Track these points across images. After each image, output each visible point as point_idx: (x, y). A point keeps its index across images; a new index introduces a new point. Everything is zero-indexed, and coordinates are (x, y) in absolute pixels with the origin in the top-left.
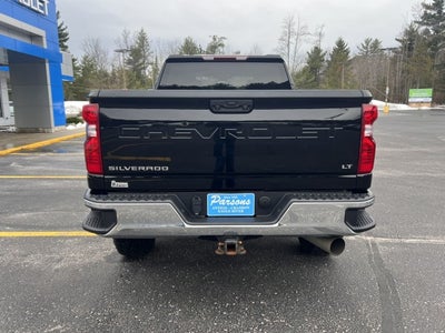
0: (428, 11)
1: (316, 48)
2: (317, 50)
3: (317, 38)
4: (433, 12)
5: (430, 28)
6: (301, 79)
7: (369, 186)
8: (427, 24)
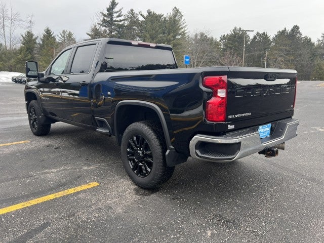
0: (106, 18)
1: (28, 32)
2: (30, 35)
3: (28, 25)
4: (108, 19)
5: (107, 29)
6: (20, 57)
7: (293, 115)
8: (105, 26)
